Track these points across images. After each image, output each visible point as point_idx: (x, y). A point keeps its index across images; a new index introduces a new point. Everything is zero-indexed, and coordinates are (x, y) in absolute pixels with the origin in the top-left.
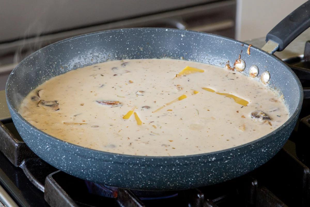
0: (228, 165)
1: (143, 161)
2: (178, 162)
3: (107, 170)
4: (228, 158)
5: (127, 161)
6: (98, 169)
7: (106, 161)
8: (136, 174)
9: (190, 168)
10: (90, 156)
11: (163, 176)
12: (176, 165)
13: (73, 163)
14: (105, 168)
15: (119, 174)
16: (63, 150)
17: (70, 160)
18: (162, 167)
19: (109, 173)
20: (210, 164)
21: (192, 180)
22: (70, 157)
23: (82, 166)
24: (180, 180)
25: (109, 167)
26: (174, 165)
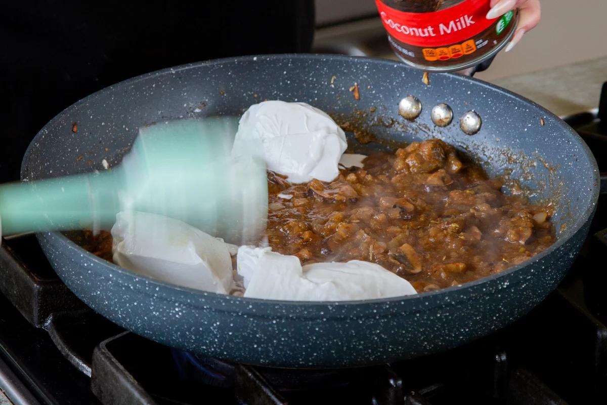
0: (525, 293)
1: (386, 308)
2: (449, 301)
3: (310, 338)
4: (528, 278)
5: (355, 312)
6: (292, 337)
7: (312, 319)
8: (369, 336)
9: (468, 309)
10: (279, 314)
11: (419, 331)
12: (444, 306)
13: (236, 334)
14: (308, 333)
15: (335, 341)
16: (216, 311)
17: (231, 329)
18: (418, 315)
19: (314, 342)
20: (500, 296)
21: (466, 332)
22: (231, 322)
23: (258, 336)
24: (447, 335)
25: (317, 329)
26: (440, 307)
